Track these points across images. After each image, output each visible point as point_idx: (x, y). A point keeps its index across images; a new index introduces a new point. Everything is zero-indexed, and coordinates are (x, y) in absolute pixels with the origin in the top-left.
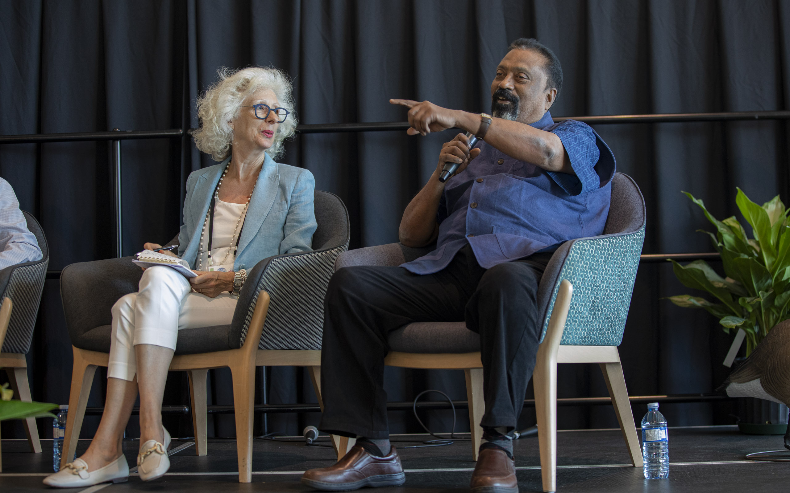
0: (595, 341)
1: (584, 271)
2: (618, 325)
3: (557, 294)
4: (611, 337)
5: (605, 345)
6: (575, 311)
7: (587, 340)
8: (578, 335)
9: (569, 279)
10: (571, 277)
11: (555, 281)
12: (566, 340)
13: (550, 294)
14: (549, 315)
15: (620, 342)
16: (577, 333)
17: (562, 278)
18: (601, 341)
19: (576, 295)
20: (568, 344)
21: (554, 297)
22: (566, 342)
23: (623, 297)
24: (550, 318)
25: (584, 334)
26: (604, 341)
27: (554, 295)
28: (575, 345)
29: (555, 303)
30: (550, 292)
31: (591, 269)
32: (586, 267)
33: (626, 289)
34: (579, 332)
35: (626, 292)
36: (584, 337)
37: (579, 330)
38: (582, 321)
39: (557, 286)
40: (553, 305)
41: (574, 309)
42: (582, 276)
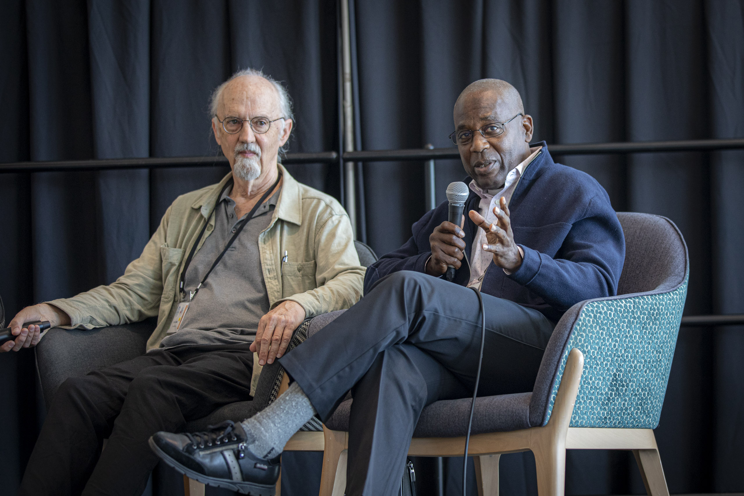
0: (619, 422)
1: (600, 339)
2: (652, 403)
3: (564, 366)
4: (642, 418)
5: (633, 427)
6: (589, 387)
7: (608, 421)
8: (595, 415)
9: (580, 347)
10: (582, 346)
11: (561, 349)
12: (580, 421)
13: (555, 366)
14: (554, 391)
15: (656, 424)
16: (594, 412)
17: (571, 346)
18: (627, 423)
19: (591, 367)
20: (583, 426)
21: (560, 369)
22: (579, 424)
23: (657, 369)
24: (557, 395)
25: (603, 414)
26: (632, 423)
27: (560, 367)
28: (593, 427)
29: (562, 377)
30: (556, 363)
31: (610, 336)
32: (602, 334)
33: (660, 360)
34: (596, 412)
35: (660, 363)
36: (603, 417)
37: (597, 409)
38: (601, 399)
39: (564, 356)
40: (560, 380)
41: (589, 383)
42: (598, 344)
